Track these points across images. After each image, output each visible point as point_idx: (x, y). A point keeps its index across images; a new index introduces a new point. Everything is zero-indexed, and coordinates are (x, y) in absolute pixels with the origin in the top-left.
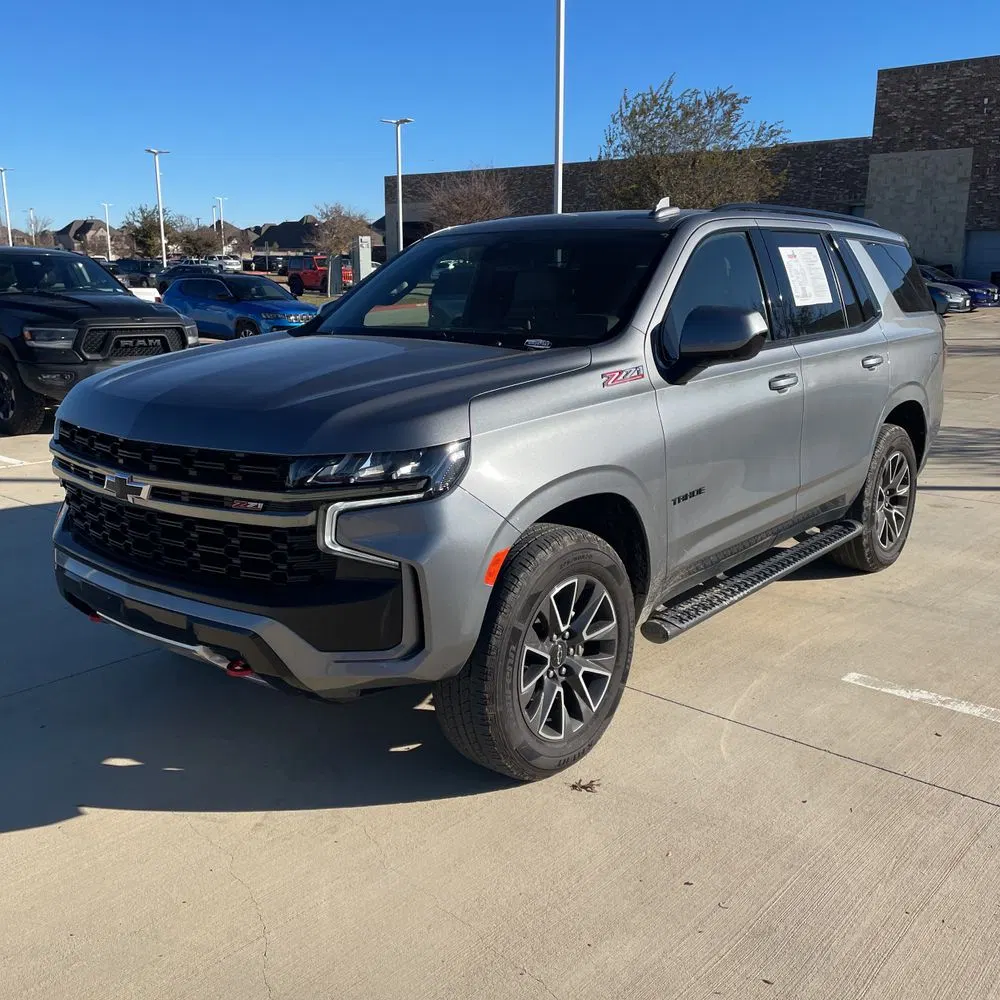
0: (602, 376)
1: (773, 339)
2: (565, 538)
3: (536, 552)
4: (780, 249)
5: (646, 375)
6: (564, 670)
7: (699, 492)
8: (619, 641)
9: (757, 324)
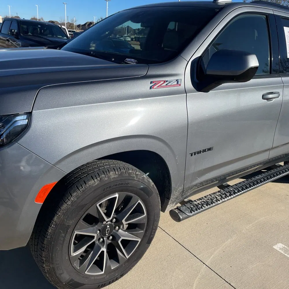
0: (151, 83)
1: (271, 73)
2: (111, 173)
3: (89, 180)
4: (284, 27)
5: (182, 85)
6: (111, 237)
7: (209, 149)
8: (147, 224)
9: (253, 62)
